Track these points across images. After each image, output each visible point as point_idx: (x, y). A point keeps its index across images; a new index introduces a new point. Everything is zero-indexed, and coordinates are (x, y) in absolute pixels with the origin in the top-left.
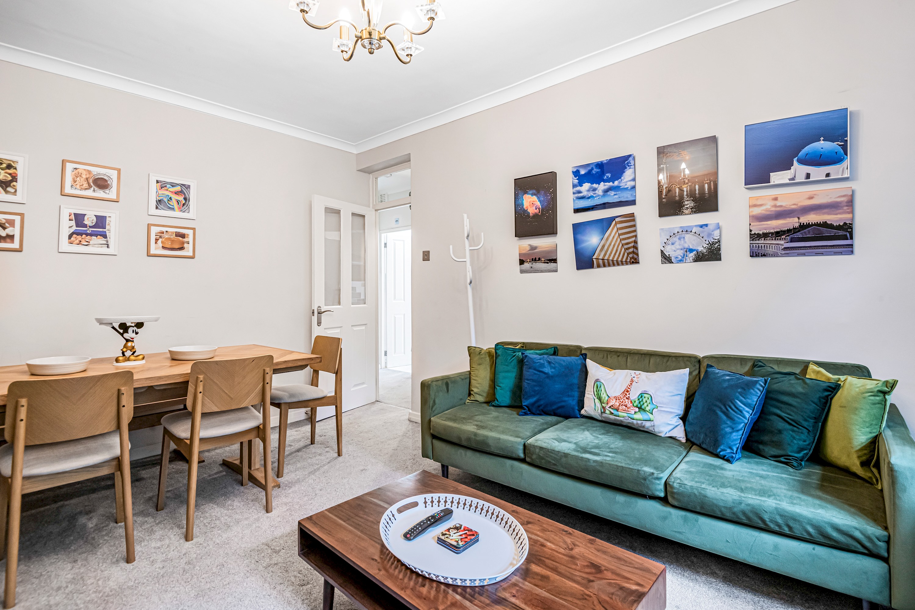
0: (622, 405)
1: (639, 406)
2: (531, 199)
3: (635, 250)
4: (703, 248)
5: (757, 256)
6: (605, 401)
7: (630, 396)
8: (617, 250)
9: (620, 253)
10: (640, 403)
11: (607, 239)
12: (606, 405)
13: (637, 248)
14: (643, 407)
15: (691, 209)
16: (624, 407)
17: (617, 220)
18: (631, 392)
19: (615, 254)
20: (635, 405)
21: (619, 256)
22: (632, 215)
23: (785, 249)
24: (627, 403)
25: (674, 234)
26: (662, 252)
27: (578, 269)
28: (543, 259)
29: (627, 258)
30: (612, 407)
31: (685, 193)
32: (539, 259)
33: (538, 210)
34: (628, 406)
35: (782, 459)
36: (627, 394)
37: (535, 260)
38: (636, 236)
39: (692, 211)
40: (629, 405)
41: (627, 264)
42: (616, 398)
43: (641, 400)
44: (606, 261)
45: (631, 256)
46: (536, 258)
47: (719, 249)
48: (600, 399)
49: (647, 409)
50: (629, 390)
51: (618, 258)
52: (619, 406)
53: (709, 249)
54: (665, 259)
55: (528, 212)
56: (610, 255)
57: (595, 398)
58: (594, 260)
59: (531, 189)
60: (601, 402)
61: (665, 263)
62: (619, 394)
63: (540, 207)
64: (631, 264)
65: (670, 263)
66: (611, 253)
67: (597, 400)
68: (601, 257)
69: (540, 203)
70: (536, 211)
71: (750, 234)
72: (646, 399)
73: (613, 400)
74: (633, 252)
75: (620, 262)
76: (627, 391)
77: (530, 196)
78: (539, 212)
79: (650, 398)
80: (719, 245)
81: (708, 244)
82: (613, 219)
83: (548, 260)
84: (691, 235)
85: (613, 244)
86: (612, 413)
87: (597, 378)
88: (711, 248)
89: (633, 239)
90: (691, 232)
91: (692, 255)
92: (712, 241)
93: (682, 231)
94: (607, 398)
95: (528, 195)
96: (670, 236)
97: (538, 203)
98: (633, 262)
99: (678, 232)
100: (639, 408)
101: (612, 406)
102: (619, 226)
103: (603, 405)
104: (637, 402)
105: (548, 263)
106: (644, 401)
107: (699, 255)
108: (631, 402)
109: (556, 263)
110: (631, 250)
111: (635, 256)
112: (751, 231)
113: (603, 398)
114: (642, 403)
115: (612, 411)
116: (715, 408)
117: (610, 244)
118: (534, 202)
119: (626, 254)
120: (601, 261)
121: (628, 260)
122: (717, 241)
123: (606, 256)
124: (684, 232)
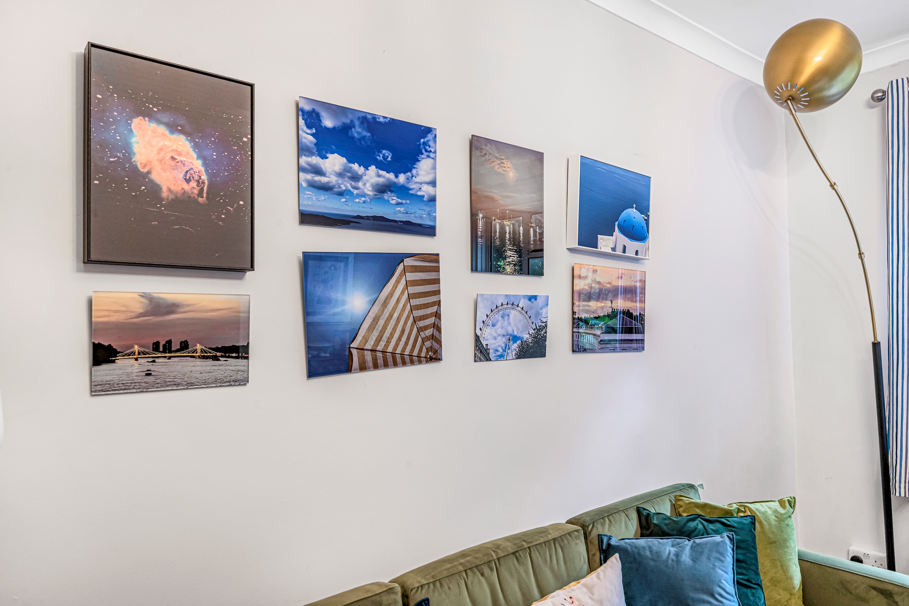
2: (167, 143)
3: (436, 333)
4: (528, 336)
8: (403, 331)
9: (408, 339)
11: (385, 304)
13: (439, 329)
15: (515, 265)
17: (408, 262)
19: (399, 339)
21: (406, 344)
22: (435, 258)
25: (497, 307)
26: (477, 339)
27: (311, 375)
28: (199, 347)
29: (421, 350)
31: (507, 235)
32: (184, 346)
33: (193, 184)
37: (168, 347)
38: (439, 303)
39: (515, 270)
41: (420, 362)
44: (380, 355)
45: (428, 344)
46: (169, 342)
47: (544, 338)
51: (404, 349)
53: (535, 337)
54: (481, 352)
55: (151, 181)
56: (388, 342)
58: (355, 352)
59: (166, 108)
61: (481, 360)
63: (204, 177)
64: (427, 362)
65: (487, 360)
66: (392, 336)
68: (369, 346)
69: (205, 164)
70: (186, 187)
71: (574, 319)
74: (433, 337)
75: (407, 358)
77: (162, 129)
78: (200, 194)
80: (546, 332)
81: (534, 330)
82: (400, 258)
83: (217, 349)
84: (517, 313)
85: (396, 315)
88: (538, 336)
89: (434, 309)
90: (518, 306)
91: (515, 346)
92: (540, 324)
93: (507, 304)
95: (153, 125)
96: (492, 311)
97: (198, 165)
98: (431, 359)
99: (502, 305)
102: (410, 276)
105: (215, 358)
107: (523, 348)
109: (247, 358)
110: (429, 332)
111: (436, 346)
112: (574, 313)
117: (391, 316)
118: (180, 154)
119: (420, 340)
120: (368, 356)
121: (423, 354)
122: (543, 324)
123: (380, 340)
124: (509, 306)
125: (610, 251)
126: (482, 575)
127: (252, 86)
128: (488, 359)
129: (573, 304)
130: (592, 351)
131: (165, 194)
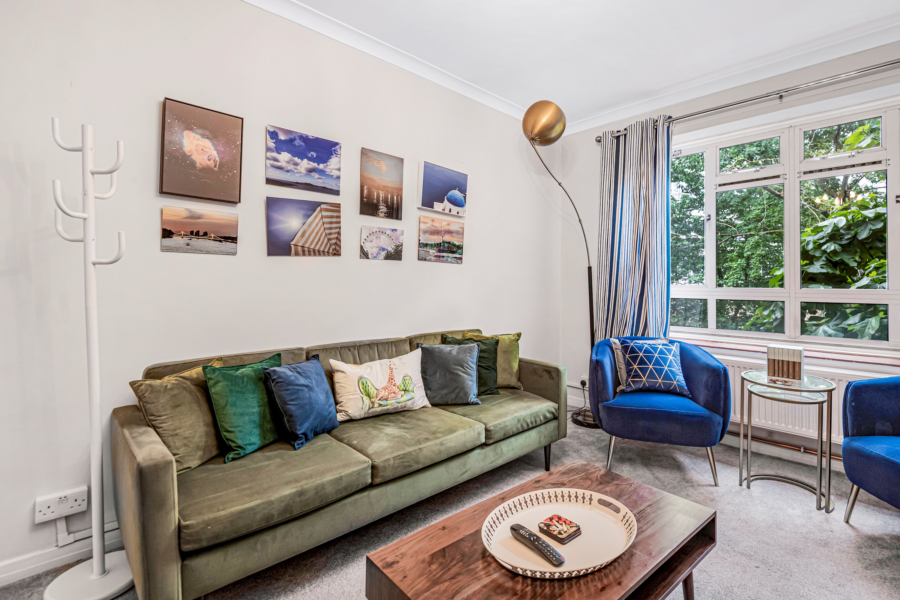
0: (391, 393)
1: (404, 389)
2: (200, 143)
3: (338, 242)
4: (391, 249)
5: (421, 260)
6: (374, 395)
7: (396, 382)
8: (319, 239)
9: (322, 243)
10: (404, 386)
11: (310, 225)
12: (376, 399)
13: (340, 241)
14: (407, 389)
15: (385, 213)
16: (393, 394)
17: (323, 206)
18: (395, 379)
19: (317, 243)
20: (401, 389)
21: (321, 245)
22: (338, 206)
23: (436, 256)
24: (395, 389)
25: (373, 233)
26: (362, 247)
27: (269, 254)
28: (212, 235)
29: (329, 249)
30: (381, 399)
31: (381, 198)
32: (205, 234)
33: (212, 162)
34: (396, 393)
35: (488, 392)
36: (393, 381)
37: (197, 234)
38: (340, 228)
39: (385, 216)
40: (397, 390)
41: (329, 255)
42: (385, 388)
43: (404, 383)
44: (306, 249)
45: (333, 247)
46: (198, 232)
47: (401, 251)
48: (368, 395)
49: (410, 389)
50: (393, 377)
51: (320, 248)
52: (388, 395)
53: (395, 250)
54: (364, 254)
55: (192, 159)
56: (312, 243)
57: (362, 396)
58: (293, 247)
59: (200, 127)
60: (370, 398)
61: (363, 258)
62: (386, 384)
63: (217, 159)
64: (333, 255)
66: (313, 241)
67: (366, 398)
68: (300, 244)
69: (218, 153)
70: (208, 163)
71: (419, 243)
72: (408, 380)
73: (382, 391)
74: (336, 244)
75: (321, 252)
76: (392, 379)
77: (198, 136)
78: (215, 166)
79: (410, 379)
80: (402, 248)
81: (395, 246)
82: (319, 204)
83: (221, 237)
84: (385, 237)
85: (316, 231)
86: (380, 405)
87: (359, 375)
88: (397, 249)
89: (337, 230)
90: (385, 233)
91: (384, 253)
92: (399, 243)
94: (376, 391)
95: (193, 134)
96: (370, 234)
97: (215, 153)
98: (335, 254)
99: (376, 232)
100: (404, 391)
101: (382, 397)
102: (325, 213)
103: (372, 400)
104: (402, 385)
105: (221, 241)
106: (407, 383)
107: (388, 254)
108: (398, 387)
109: (236, 243)
110: (334, 241)
111: (338, 248)
112: (419, 240)
113: (372, 393)
114: (406, 386)
115: (381, 402)
116: (456, 371)
117: (313, 231)
118: (206, 148)
119: (329, 245)
120: (300, 249)
121: (331, 251)
122: (401, 244)
123: (306, 242)
124: (380, 233)
125: (441, 211)
126: (350, 350)
127: (242, 119)
128: (368, 258)
129: (419, 236)
130: (430, 260)
131: (198, 165)
